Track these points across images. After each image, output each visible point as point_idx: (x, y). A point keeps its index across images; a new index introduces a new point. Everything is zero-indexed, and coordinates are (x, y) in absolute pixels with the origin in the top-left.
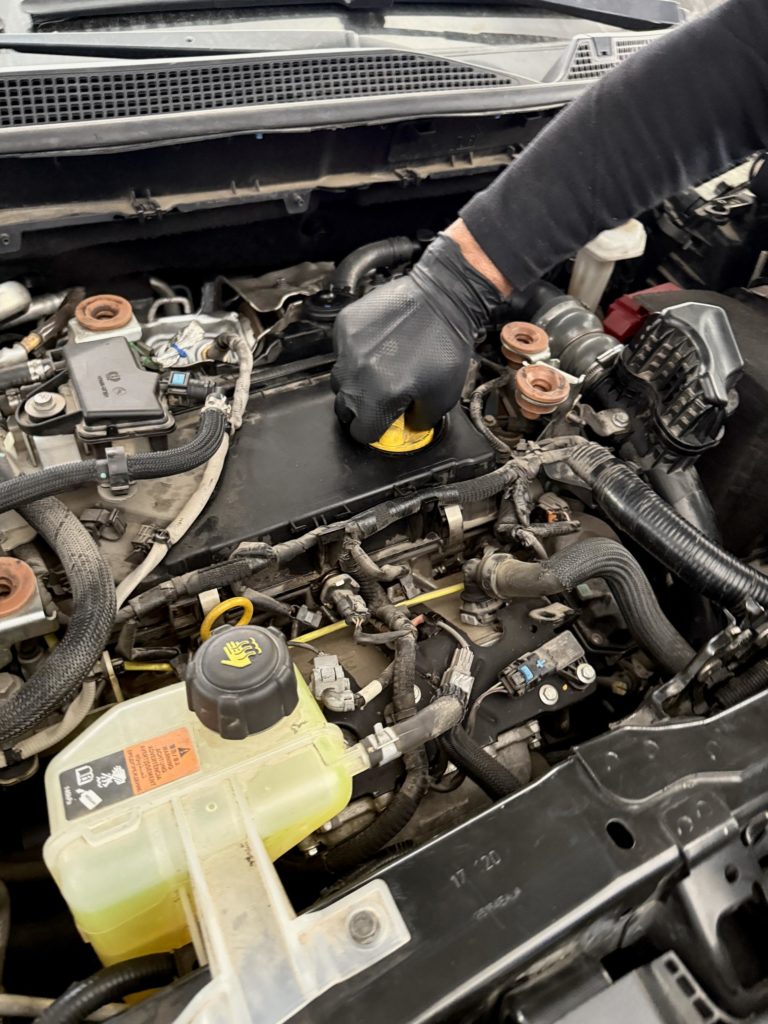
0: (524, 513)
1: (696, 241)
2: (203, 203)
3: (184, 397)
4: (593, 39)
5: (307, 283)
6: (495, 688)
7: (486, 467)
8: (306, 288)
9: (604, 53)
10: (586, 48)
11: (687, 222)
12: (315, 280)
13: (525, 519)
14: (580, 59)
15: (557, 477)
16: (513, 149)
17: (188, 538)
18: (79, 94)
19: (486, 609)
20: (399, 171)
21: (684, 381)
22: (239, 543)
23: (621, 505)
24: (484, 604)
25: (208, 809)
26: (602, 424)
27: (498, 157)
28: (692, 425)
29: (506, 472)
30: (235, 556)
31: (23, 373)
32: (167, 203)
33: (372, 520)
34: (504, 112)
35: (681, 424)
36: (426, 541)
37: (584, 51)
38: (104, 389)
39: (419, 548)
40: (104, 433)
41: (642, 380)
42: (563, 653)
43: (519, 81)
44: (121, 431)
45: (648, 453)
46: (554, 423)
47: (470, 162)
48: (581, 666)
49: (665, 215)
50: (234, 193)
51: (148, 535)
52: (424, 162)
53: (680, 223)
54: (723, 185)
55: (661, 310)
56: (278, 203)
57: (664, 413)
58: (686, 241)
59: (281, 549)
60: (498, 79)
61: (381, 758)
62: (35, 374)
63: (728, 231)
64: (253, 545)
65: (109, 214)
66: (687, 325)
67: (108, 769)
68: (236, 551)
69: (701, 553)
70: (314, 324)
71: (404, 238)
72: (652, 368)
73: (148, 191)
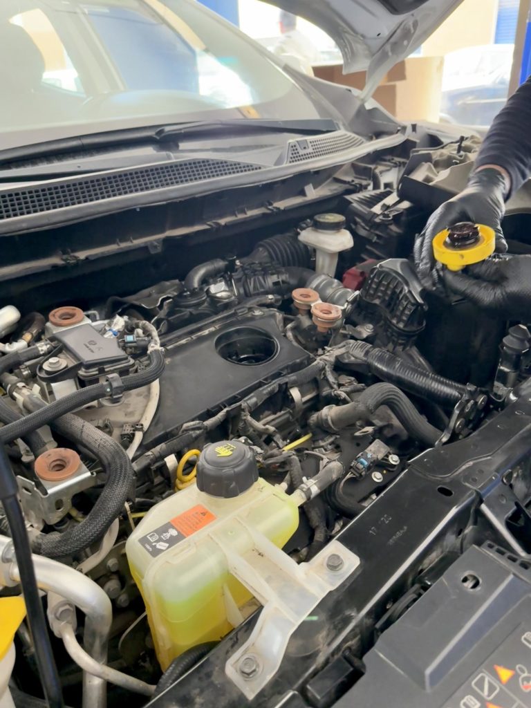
0: (334, 383)
1: (379, 237)
2: (102, 253)
3: (135, 347)
4: (297, 141)
5: (169, 291)
6: (348, 476)
7: (306, 363)
8: (169, 293)
9: (305, 148)
10: (295, 146)
11: (371, 227)
12: (173, 289)
13: (335, 386)
14: (293, 152)
15: (346, 361)
16: (267, 204)
17: (151, 428)
18: (29, 200)
19: (327, 442)
20: (209, 223)
21: (398, 298)
22: (182, 425)
23: (385, 369)
24: (325, 439)
25: (229, 533)
26: (360, 333)
27: (259, 209)
28: (409, 319)
29: (319, 363)
30: (183, 432)
31: (35, 351)
32: (82, 255)
33: (254, 400)
34: (264, 183)
35: (403, 321)
36: (283, 412)
37: (295, 148)
38: (90, 349)
39: (280, 417)
40: (97, 372)
41: (375, 305)
42: (379, 451)
43: (265, 167)
44: (106, 370)
45: (389, 343)
46: (334, 337)
47: (246, 213)
48: (390, 456)
49: (359, 226)
50: (119, 245)
51: (130, 429)
52: (221, 216)
53: (367, 228)
54: (384, 205)
55: (376, 265)
56: (145, 249)
57: (393, 317)
58: (373, 238)
59: (209, 422)
60: (254, 167)
61: (311, 493)
62: (42, 350)
63: (394, 228)
64: (192, 423)
65: (49, 265)
66: (392, 270)
67: (166, 531)
68: (182, 430)
69: (434, 383)
70: (183, 309)
71: (218, 260)
72: (379, 297)
73: (69, 250)
